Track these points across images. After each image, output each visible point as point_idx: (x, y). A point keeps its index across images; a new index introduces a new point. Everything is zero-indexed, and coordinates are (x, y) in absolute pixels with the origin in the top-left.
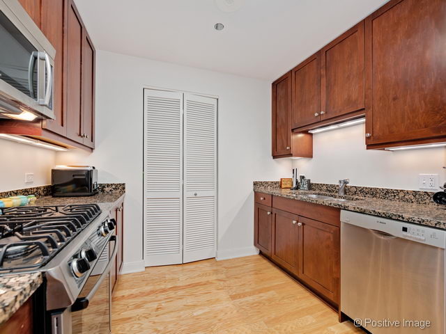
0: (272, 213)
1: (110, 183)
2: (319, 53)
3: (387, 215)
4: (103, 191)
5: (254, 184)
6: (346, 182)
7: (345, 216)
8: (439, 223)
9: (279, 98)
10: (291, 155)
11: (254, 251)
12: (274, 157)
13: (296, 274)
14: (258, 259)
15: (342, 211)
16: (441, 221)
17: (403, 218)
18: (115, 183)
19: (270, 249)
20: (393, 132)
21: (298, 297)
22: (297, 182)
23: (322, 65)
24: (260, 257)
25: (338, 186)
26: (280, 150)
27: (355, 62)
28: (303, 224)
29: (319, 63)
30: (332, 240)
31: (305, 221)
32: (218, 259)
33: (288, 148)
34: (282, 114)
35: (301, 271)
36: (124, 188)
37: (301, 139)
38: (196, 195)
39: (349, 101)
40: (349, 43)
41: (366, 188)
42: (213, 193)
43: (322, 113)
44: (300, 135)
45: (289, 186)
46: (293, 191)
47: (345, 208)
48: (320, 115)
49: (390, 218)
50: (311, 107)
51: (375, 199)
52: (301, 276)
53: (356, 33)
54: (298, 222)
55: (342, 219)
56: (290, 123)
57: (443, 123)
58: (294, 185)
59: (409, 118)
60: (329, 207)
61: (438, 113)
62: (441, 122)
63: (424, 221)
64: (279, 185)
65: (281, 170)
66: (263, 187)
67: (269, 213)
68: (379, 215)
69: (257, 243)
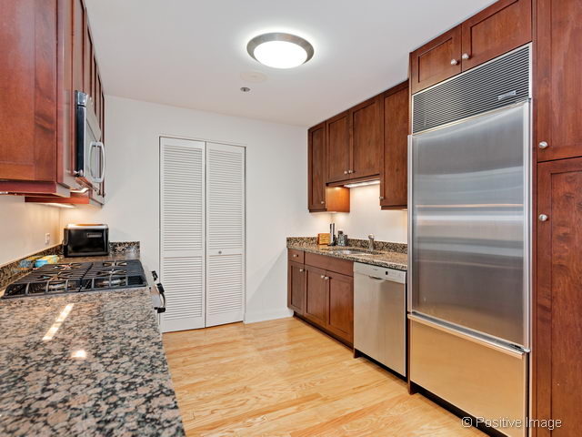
0: (304, 270)
1: (122, 241)
2: (348, 112)
4: (115, 250)
5: (288, 241)
10: (325, 210)
11: (288, 313)
12: (311, 211)
13: (324, 326)
15: (355, 263)
18: (129, 241)
19: (302, 308)
20: (396, 197)
22: (334, 238)
23: (350, 125)
24: (294, 319)
26: (316, 204)
28: (330, 278)
29: (347, 123)
30: (348, 288)
31: (332, 275)
32: (246, 322)
33: (323, 202)
34: (317, 166)
35: (328, 322)
36: (138, 247)
37: (337, 193)
38: (220, 252)
39: (369, 165)
40: (369, 111)
42: (241, 251)
43: (350, 171)
44: (338, 189)
45: (326, 242)
46: (331, 247)
48: (348, 173)
50: (342, 164)
52: (327, 327)
54: (325, 276)
56: (324, 178)
58: (332, 241)
64: (317, 241)
65: (320, 225)
66: (298, 244)
67: (301, 270)
69: (291, 303)
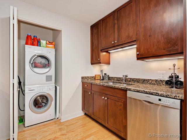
0: (91, 93)
2: (114, 12)
3: (150, 93)
5: (82, 78)
6: (126, 76)
7: (129, 94)
8: (176, 96)
9: (94, 34)
10: (100, 63)
11: (81, 113)
12: (92, 64)
13: (104, 124)
14: (84, 118)
15: (128, 91)
16: (177, 95)
17: (158, 94)
19: (90, 112)
20: (149, 52)
21: (106, 137)
22: (103, 76)
23: (116, 18)
24: (85, 116)
25: (122, 78)
26: (95, 60)
27: (131, 17)
28: (108, 98)
29: (114, 17)
30: (122, 106)
31: (109, 96)
33: (99, 59)
34: (96, 42)
35: (106, 123)
37: (105, 55)
39: (128, 37)
40: (128, 8)
41: (135, 79)
43: (116, 42)
44: (104, 53)
45: (99, 78)
46: (101, 81)
47: (130, 90)
48: (115, 43)
49: (152, 94)
50: (110, 39)
51: (139, 84)
52: (106, 125)
53: (132, 3)
54: (105, 98)
55: (128, 96)
56: (100, 47)
57: (172, 48)
58: (102, 78)
59: (156, 45)
60: (121, 89)
61: (169, 43)
62: (171, 47)
63: (168, 95)
64: (94, 78)
65: (95, 71)
66: (86, 80)
67: (90, 93)
68: (146, 93)
69: (83, 109)
